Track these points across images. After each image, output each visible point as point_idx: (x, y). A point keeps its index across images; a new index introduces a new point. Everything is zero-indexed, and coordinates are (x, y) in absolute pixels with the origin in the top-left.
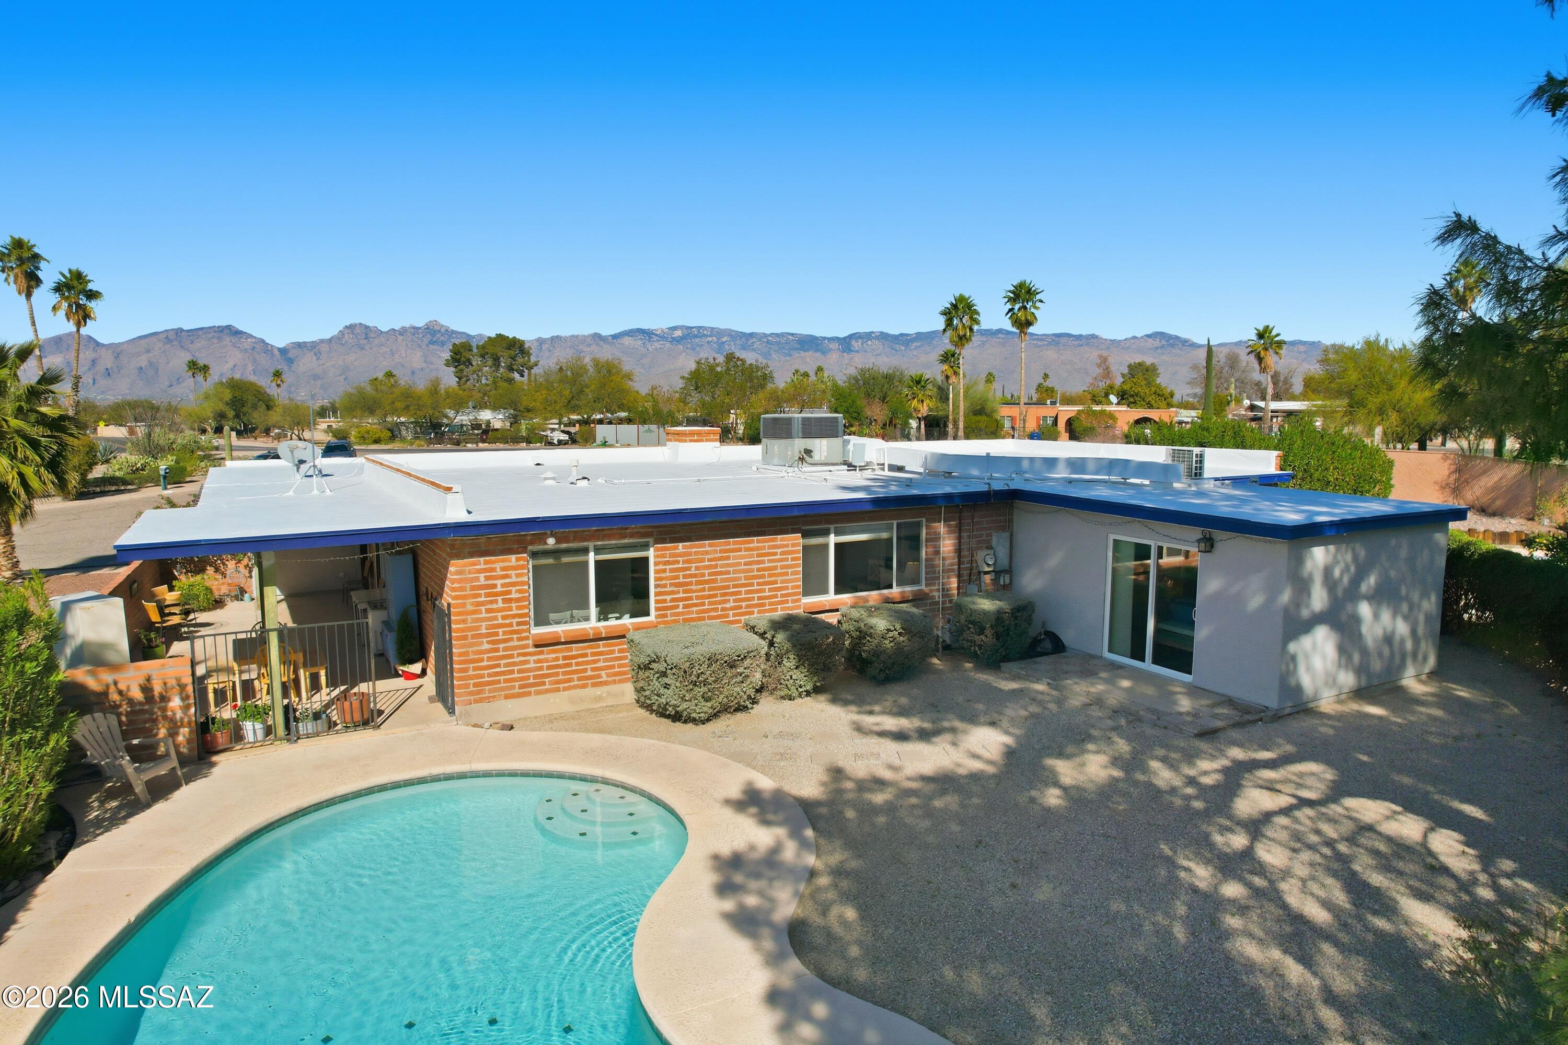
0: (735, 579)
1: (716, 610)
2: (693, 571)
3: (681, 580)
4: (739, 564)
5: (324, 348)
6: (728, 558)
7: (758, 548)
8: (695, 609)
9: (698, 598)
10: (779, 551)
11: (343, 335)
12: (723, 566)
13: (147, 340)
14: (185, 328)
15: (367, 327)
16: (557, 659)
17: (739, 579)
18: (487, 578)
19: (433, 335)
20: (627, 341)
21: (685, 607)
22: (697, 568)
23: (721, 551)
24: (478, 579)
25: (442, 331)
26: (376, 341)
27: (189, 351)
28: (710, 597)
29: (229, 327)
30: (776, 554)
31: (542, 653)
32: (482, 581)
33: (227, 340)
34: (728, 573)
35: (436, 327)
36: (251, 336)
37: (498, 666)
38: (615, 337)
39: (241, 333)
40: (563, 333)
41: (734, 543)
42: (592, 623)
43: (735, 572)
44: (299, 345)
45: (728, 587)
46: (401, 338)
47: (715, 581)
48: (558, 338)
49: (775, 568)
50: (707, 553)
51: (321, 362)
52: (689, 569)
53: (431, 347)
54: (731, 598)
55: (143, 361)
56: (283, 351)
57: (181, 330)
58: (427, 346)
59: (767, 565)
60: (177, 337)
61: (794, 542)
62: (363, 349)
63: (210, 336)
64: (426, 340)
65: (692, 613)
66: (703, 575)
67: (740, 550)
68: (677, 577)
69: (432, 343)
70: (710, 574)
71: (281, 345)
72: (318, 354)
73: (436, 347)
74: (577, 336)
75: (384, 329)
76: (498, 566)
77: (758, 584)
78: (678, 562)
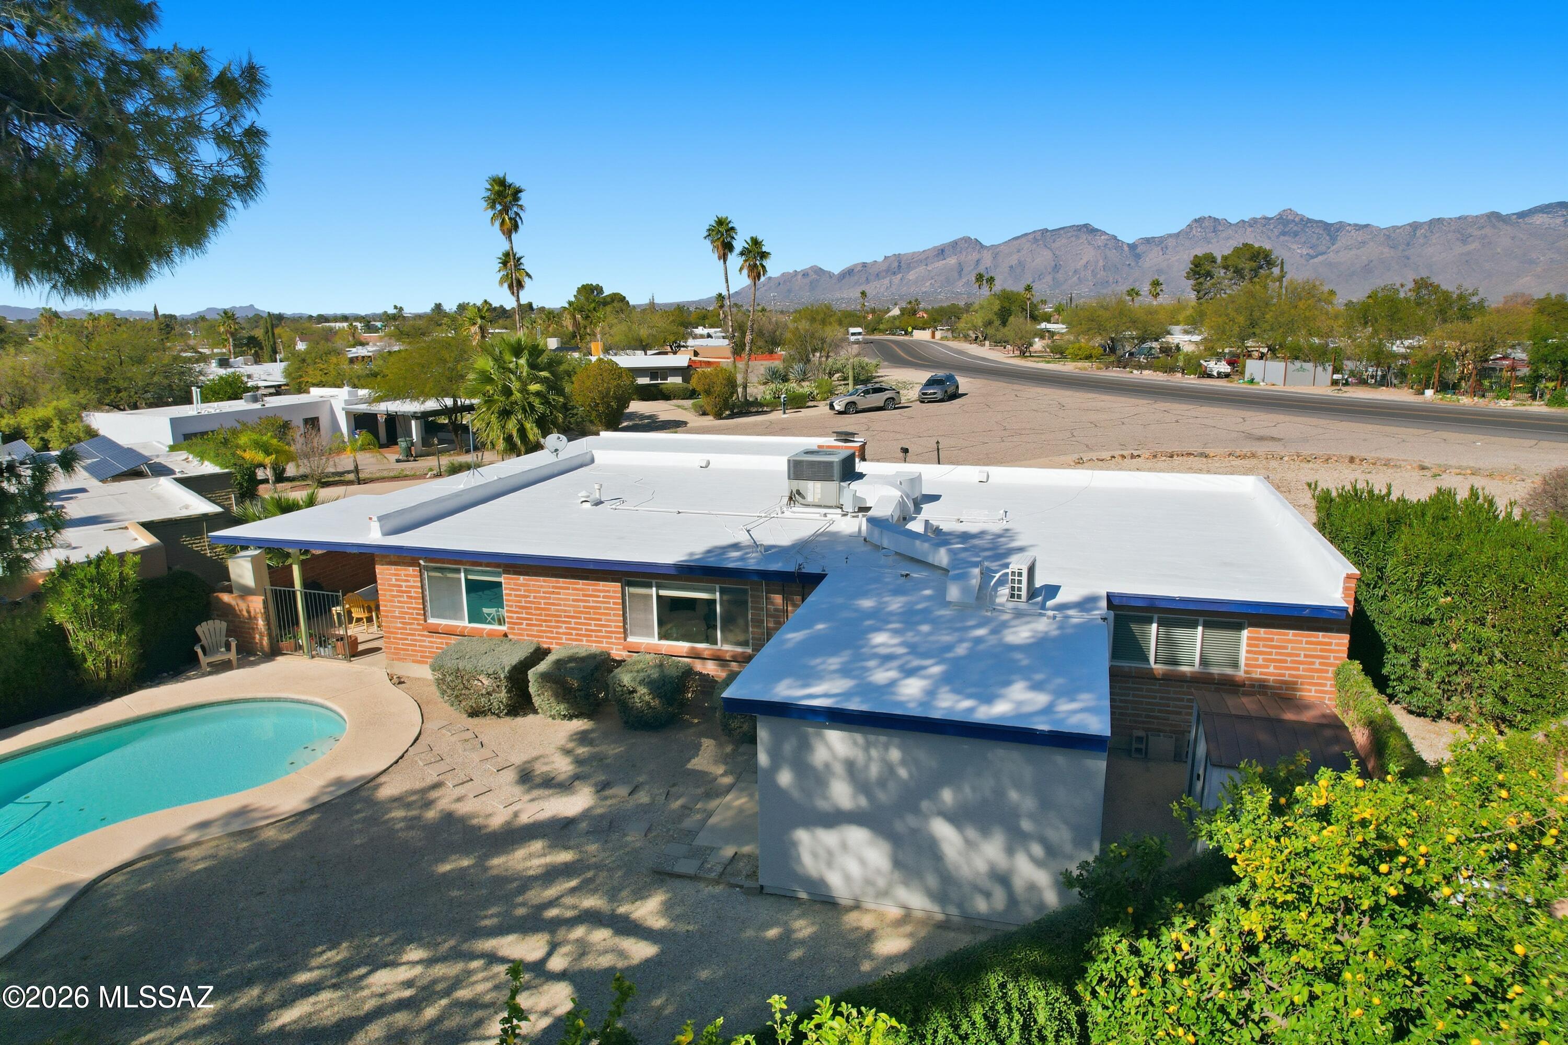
0: (565, 611)
1: (552, 632)
2: (532, 599)
3: (523, 604)
4: (568, 600)
5: (1171, 243)
6: (559, 593)
7: (582, 590)
8: (535, 628)
9: (537, 620)
10: (602, 594)
11: (1191, 228)
12: (555, 599)
13: (1018, 241)
14: (1050, 229)
15: (1216, 220)
16: (442, 643)
17: (569, 611)
18: (397, 580)
19: (1285, 226)
20: (1539, 219)
21: (528, 625)
22: (535, 597)
23: (553, 587)
24: (391, 579)
25: (1297, 219)
26: (1224, 235)
27: (1051, 250)
28: (545, 621)
29: (1086, 226)
30: (599, 597)
31: (432, 637)
32: (394, 582)
33: (1084, 237)
34: (560, 605)
35: (1290, 217)
36: (1105, 233)
37: (407, 639)
38: (1522, 215)
39: (1097, 230)
40: (1446, 215)
41: (564, 583)
42: (464, 623)
43: (565, 605)
44: (1148, 241)
45: (560, 616)
46: (1249, 229)
47: (549, 610)
48: (1439, 221)
49: (600, 608)
50: (542, 586)
51: (1167, 257)
52: (528, 597)
53: (1282, 238)
54: (564, 626)
55: (1013, 260)
56: (1132, 247)
57: (1047, 230)
58: (1278, 237)
59: (591, 604)
60: (1043, 237)
61: (614, 588)
62: (1209, 242)
63: (1070, 234)
64: (1276, 232)
65: (533, 630)
66: (540, 603)
67: (568, 588)
68: (520, 602)
69: (1284, 233)
70: (545, 604)
71: (1131, 242)
72: (1164, 249)
73: (1286, 238)
74: (1466, 218)
75: (1233, 221)
76: (403, 573)
77: (585, 618)
78: (520, 590)
